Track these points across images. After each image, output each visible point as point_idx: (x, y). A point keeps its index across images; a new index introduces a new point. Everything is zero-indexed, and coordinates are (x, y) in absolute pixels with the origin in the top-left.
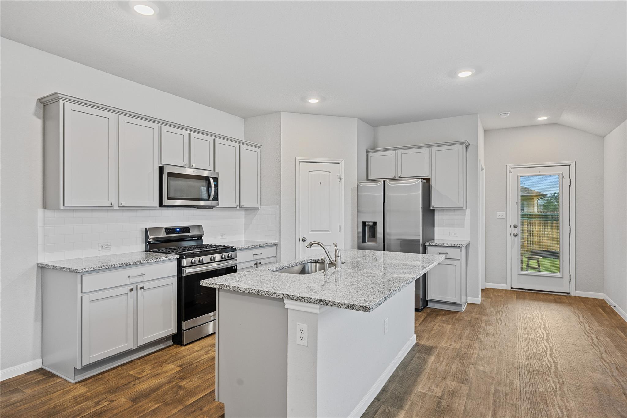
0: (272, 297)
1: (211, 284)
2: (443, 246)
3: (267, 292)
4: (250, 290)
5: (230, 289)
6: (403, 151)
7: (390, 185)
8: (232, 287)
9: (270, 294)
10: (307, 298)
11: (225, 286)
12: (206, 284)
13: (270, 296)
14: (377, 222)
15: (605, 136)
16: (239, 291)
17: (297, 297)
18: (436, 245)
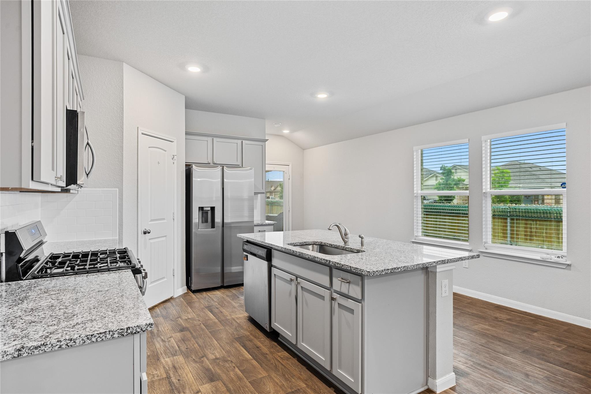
0: (433, 266)
1: (383, 271)
2: (263, 225)
3: (429, 263)
4: (418, 265)
5: (401, 270)
6: (219, 139)
7: (227, 171)
8: (403, 268)
9: (432, 264)
10: (453, 259)
11: (397, 268)
12: (377, 273)
13: (432, 265)
14: (215, 207)
15: (307, 149)
16: (409, 269)
17: (448, 260)
18: (258, 225)
